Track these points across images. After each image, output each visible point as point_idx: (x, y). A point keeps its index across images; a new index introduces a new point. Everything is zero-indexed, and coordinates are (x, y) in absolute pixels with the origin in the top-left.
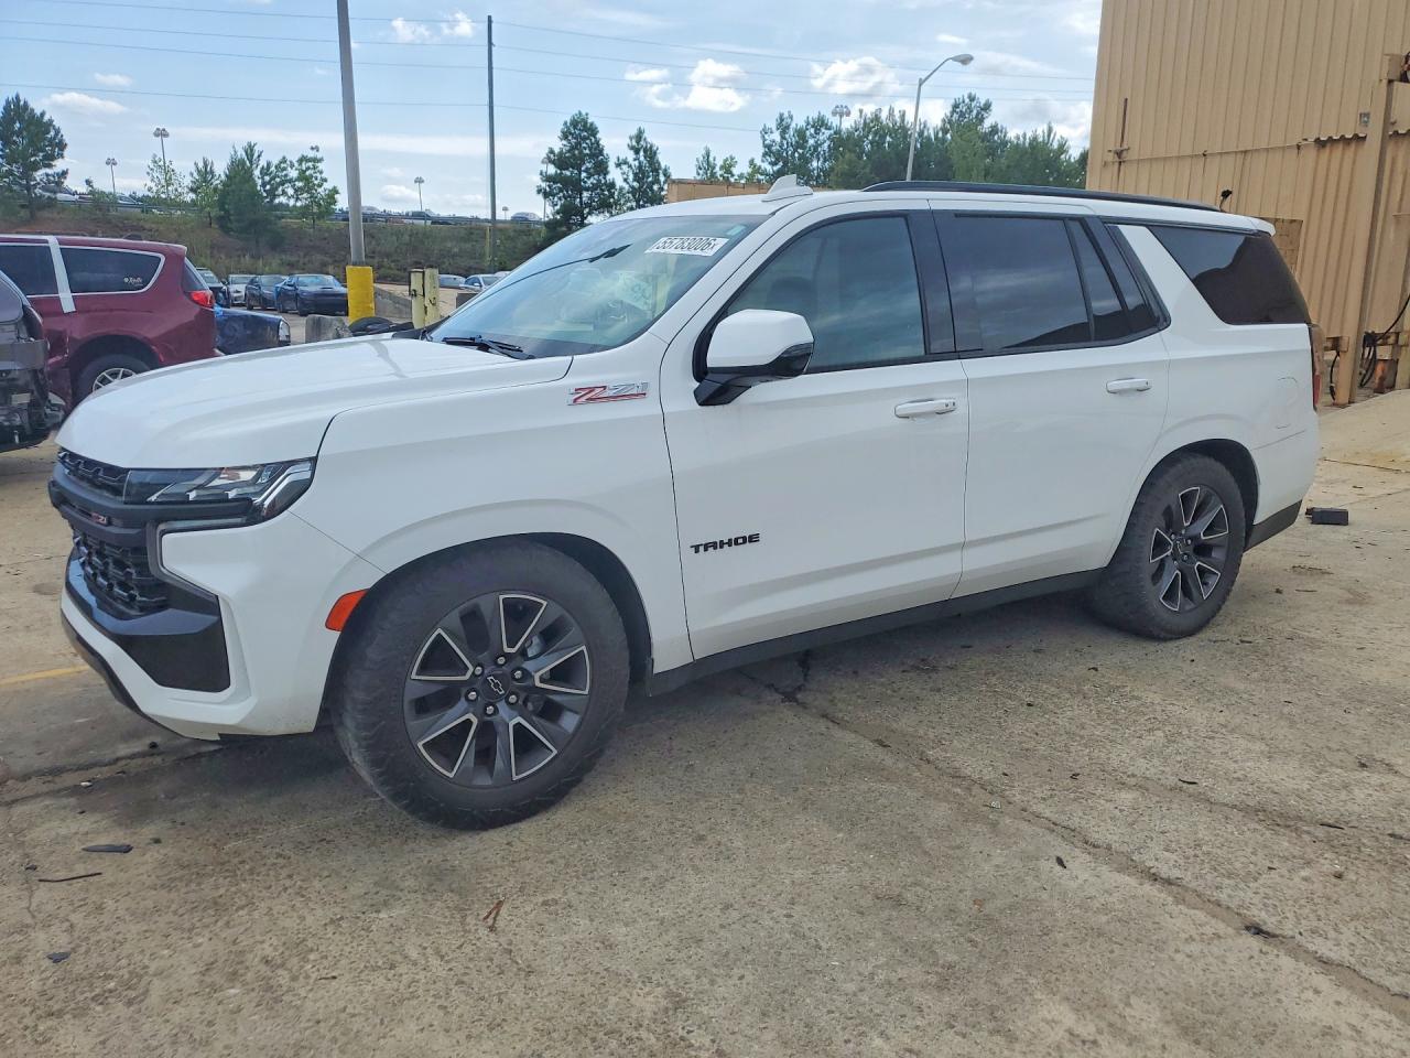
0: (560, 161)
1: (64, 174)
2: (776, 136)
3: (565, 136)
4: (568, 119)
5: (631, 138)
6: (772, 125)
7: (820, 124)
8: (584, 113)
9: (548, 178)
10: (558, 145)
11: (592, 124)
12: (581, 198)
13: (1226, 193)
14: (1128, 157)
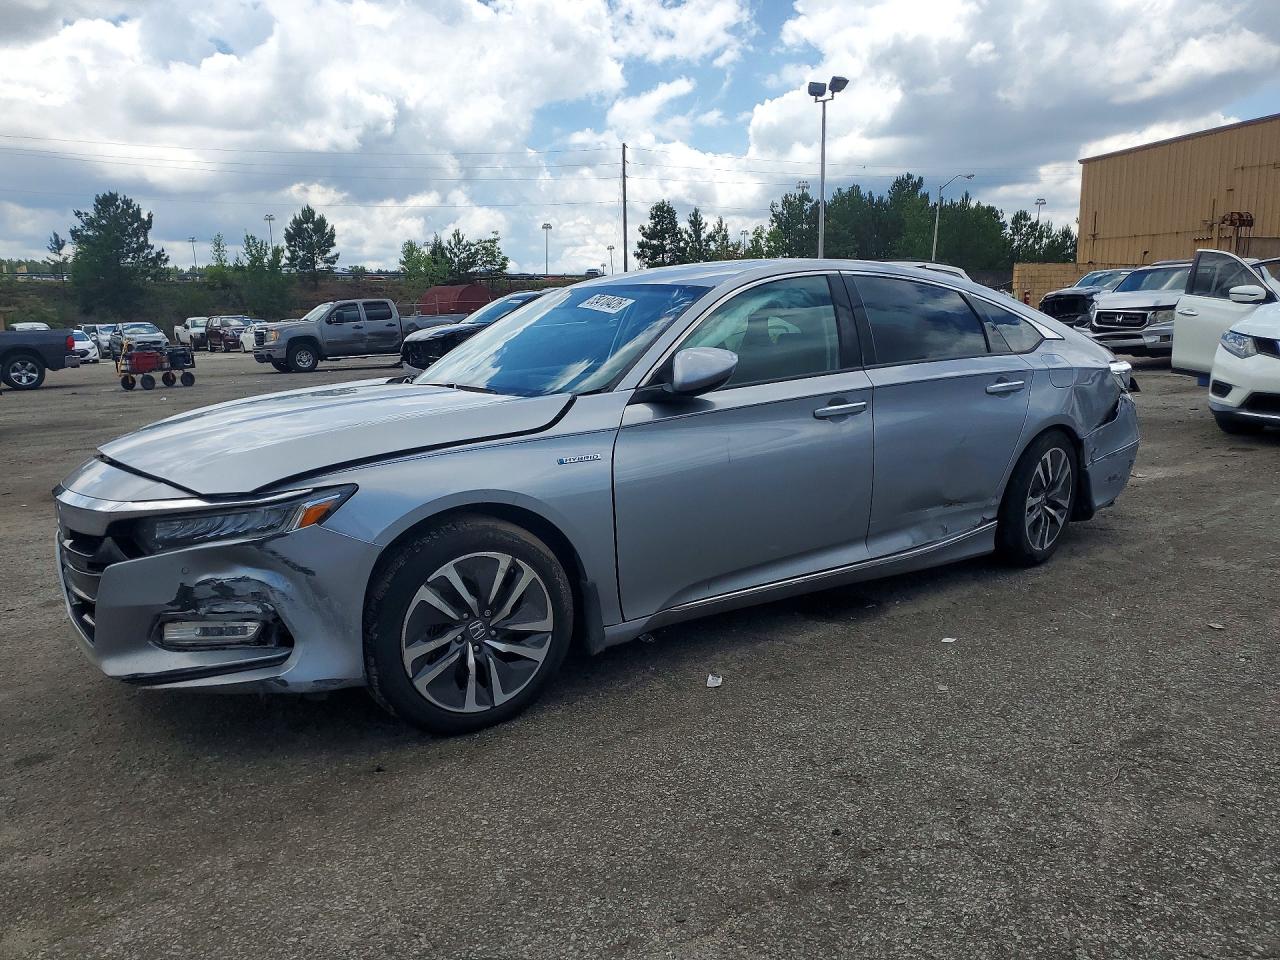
13: (1146, 253)
14: (1098, 237)
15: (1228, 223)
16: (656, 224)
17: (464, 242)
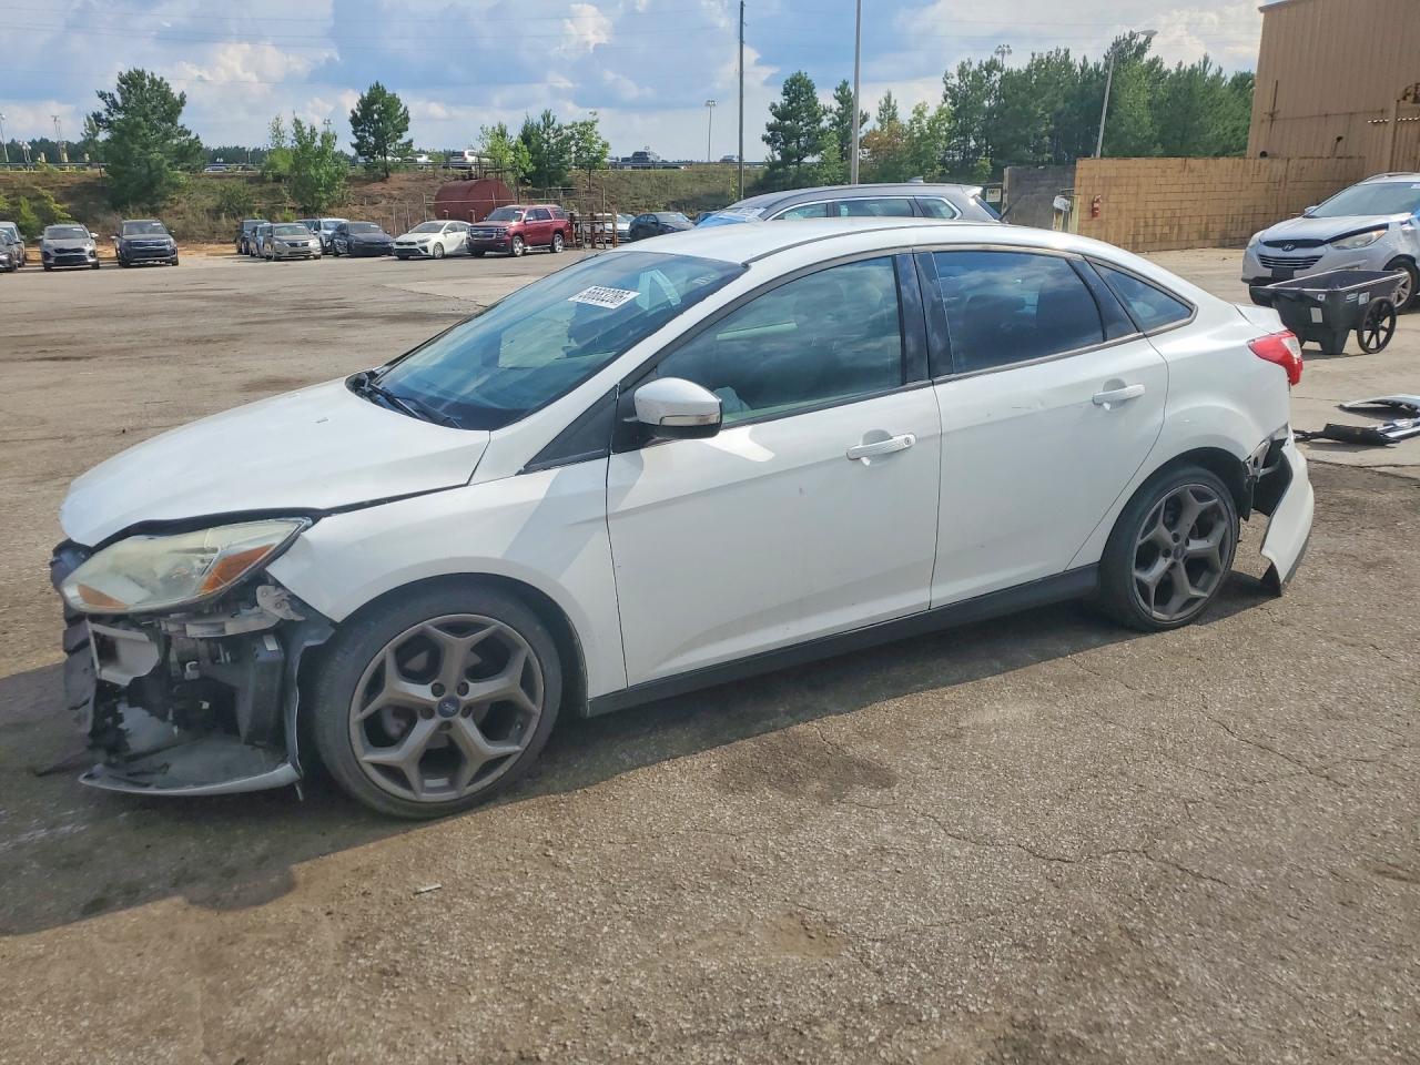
0: (782, 114)
1: (411, 141)
2: (956, 81)
3: (786, 93)
4: (788, 78)
5: (837, 90)
6: (955, 72)
7: (992, 66)
8: (803, 72)
9: (770, 128)
10: (780, 100)
11: (810, 81)
12: (798, 142)
13: (1339, 139)
14: (1278, 116)
15: (1410, 98)
16: (790, 103)
17: (556, 126)
